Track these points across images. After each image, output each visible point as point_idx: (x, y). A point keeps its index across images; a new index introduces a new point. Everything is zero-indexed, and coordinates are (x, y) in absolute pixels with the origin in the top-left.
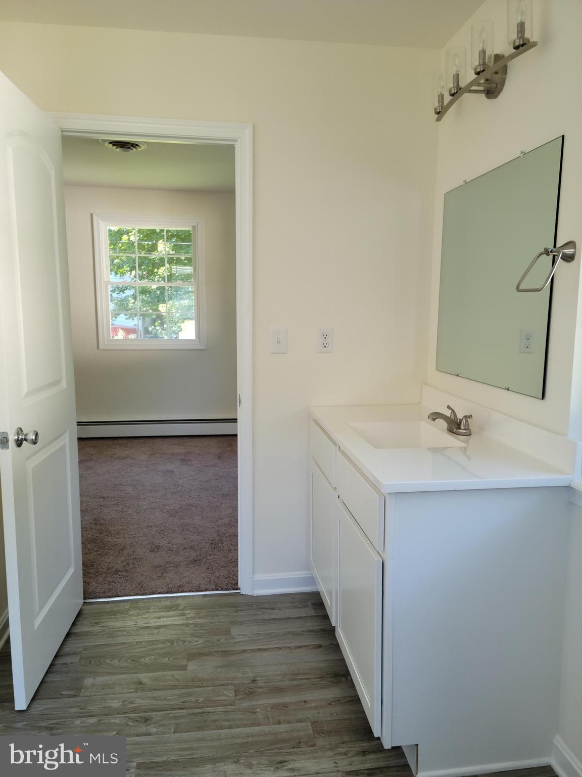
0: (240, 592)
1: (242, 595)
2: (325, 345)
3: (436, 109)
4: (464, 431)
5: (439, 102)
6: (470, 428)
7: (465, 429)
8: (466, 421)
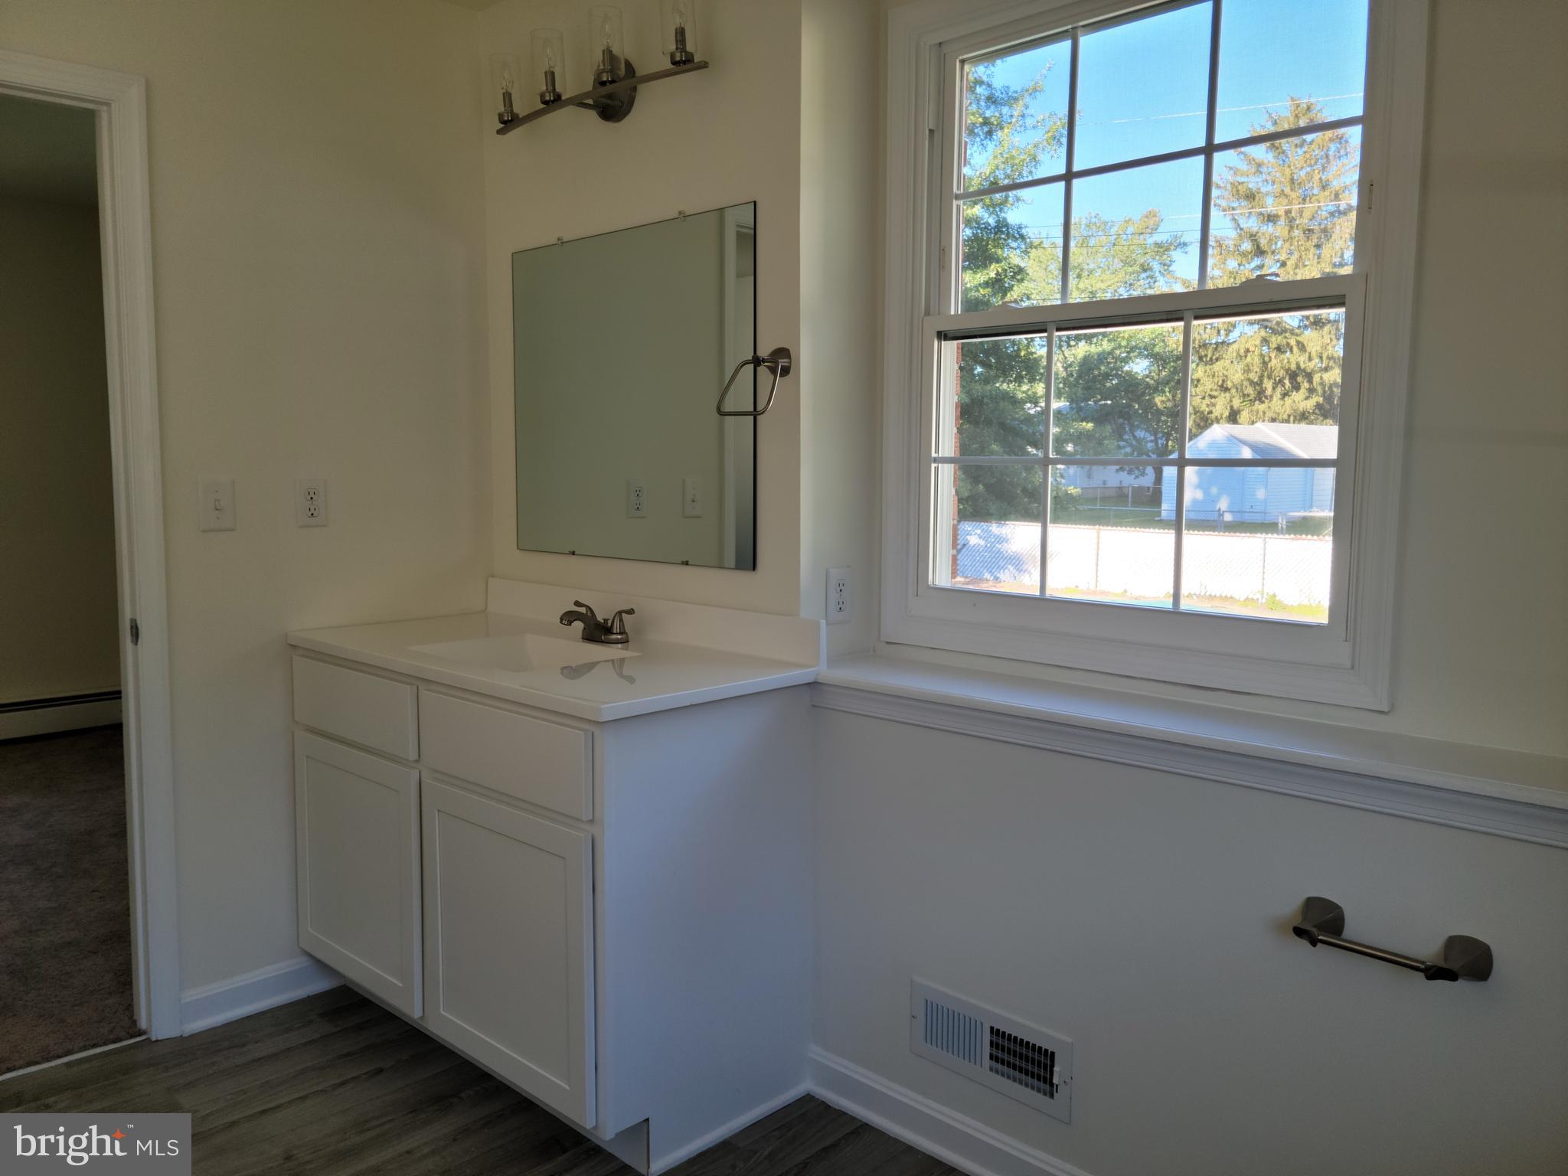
0: (148, 1039)
1: (157, 1041)
2: (312, 511)
3: (500, 116)
4: (619, 637)
5: (505, 106)
6: (627, 631)
7: (620, 633)
8: (621, 620)
